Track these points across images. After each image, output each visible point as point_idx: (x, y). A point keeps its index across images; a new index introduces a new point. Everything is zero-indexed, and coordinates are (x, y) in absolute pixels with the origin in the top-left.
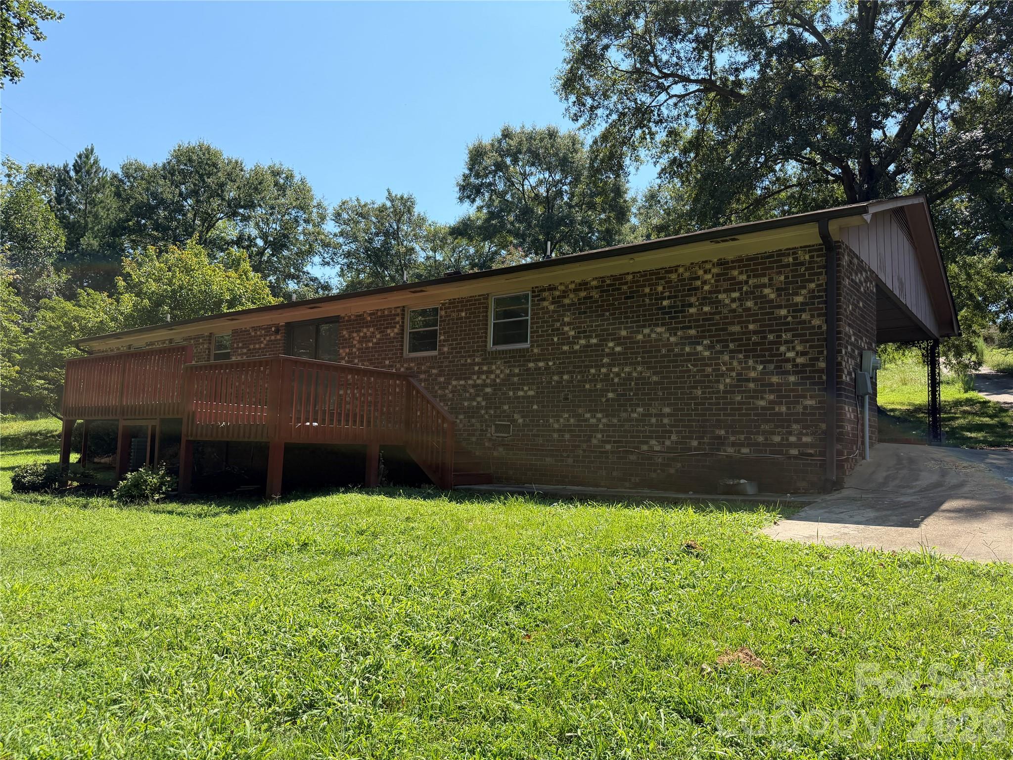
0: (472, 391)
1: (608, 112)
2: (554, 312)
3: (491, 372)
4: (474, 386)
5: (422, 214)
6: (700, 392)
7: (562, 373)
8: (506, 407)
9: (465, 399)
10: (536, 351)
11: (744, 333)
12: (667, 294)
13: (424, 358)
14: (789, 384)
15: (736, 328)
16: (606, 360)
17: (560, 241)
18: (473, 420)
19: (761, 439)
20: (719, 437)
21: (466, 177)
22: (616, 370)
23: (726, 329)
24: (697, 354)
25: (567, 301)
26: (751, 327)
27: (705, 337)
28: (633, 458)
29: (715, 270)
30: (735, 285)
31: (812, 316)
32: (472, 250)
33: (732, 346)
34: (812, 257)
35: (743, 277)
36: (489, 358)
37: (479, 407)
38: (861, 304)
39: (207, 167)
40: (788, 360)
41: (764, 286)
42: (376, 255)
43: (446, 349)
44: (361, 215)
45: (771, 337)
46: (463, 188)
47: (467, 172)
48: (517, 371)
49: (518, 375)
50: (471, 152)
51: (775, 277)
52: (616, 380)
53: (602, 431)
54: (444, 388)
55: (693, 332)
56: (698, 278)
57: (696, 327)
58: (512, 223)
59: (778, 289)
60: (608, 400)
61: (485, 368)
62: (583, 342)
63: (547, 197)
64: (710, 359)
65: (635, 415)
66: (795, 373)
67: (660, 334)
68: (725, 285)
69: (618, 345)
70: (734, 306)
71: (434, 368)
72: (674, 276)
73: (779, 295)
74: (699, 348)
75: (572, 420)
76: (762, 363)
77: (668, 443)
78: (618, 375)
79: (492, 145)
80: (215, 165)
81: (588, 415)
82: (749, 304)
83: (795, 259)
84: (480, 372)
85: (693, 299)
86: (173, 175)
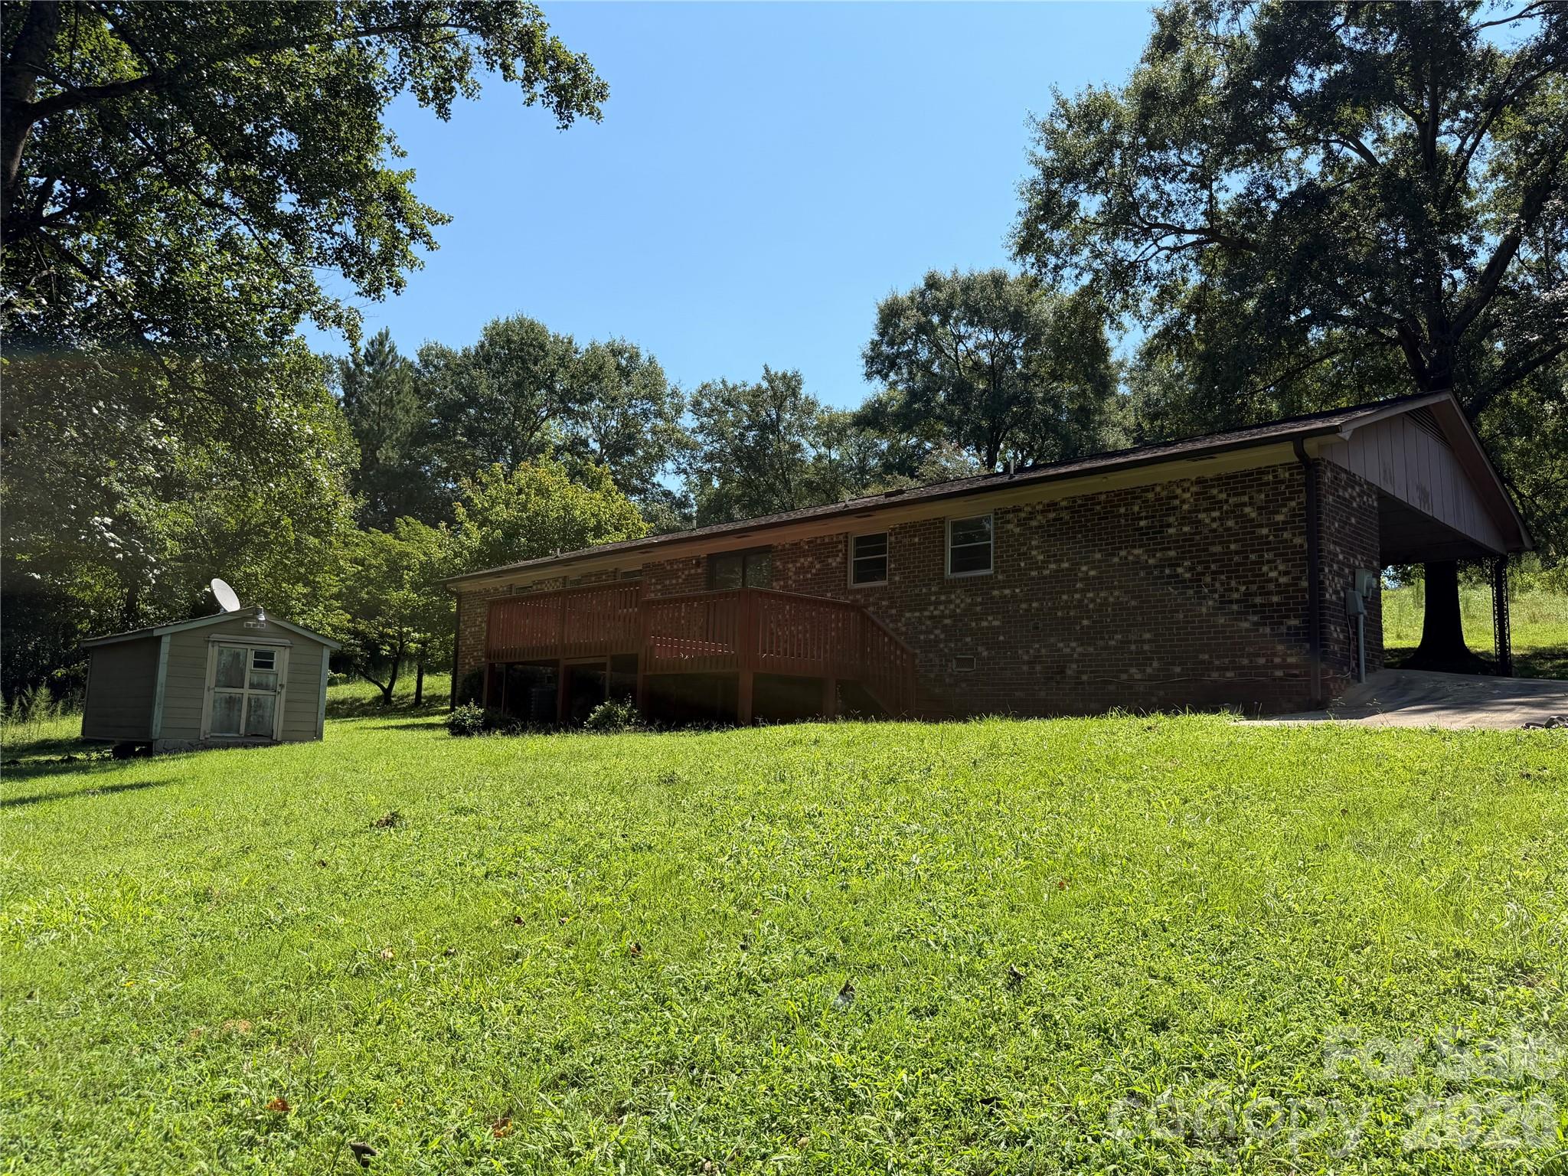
0: (928, 622)
1: (1077, 271)
2: (1020, 535)
3: (951, 602)
4: (932, 617)
5: (811, 397)
6: (1181, 616)
7: (1031, 601)
8: (968, 639)
9: (921, 632)
10: (1000, 577)
11: (1226, 554)
12: (1144, 514)
13: (871, 589)
14: (1272, 605)
15: (1217, 549)
16: (1079, 585)
17: (1012, 427)
18: (931, 655)
19: (1245, 662)
20: (1203, 662)
21: (875, 345)
22: (1090, 595)
23: (1207, 550)
24: (1177, 576)
25: (1034, 523)
26: (1233, 547)
27: (1184, 559)
28: (1112, 688)
29: (1194, 489)
30: (1216, 504)
31: (1294, 535)
32: (884, 446)
33: (1213, 567)
34: (1291, 475)
35: (1223, 496)
36: (948, 587)
37: (937, 641)
38: (1353, 520)
39: (531, 350)
40: (1270, 580)
41: (1244, 505)
42: (750, 458)
43: (897, 578)
44: (728, 402)
45: (1253, 557)
46: (871, 361)
47: (877, 338)
48: (979, 600)
49: (981, 604)
50: (881, 311)
51: (1255, 495)
52: (1091, 606)
53: (1077, 661)
54: (895, 621)
55: (1172, 553)
56: (1176, 497)
57: (1176, 548)
58: (942, 406)
59: (1259, 508)
60: (1082, 628)
61: (943, 598)
62: (1053, 566)
63: (992, 367)
64: (1191, 581)
65: (1113, 643)
66: (1278, 593)
67: (1138, 556)
68: (1205, 504)
69: (1093, 568)
70: (1214, 525)
71: (883, 599)
72: (1150, 496)
73: (1260, 514)
74: (1180, 570)
75: (1043, 651)
76: (1244, 583)
77: (1149, 670)
78: (1093, 600)
79: (912, 299)
80: (542, 347)
81: (1061, 645)
82: (1230, 523)
83: (1275, 477)
84: (937, 603)
85: (1172, 519)
86: (488, 362)
